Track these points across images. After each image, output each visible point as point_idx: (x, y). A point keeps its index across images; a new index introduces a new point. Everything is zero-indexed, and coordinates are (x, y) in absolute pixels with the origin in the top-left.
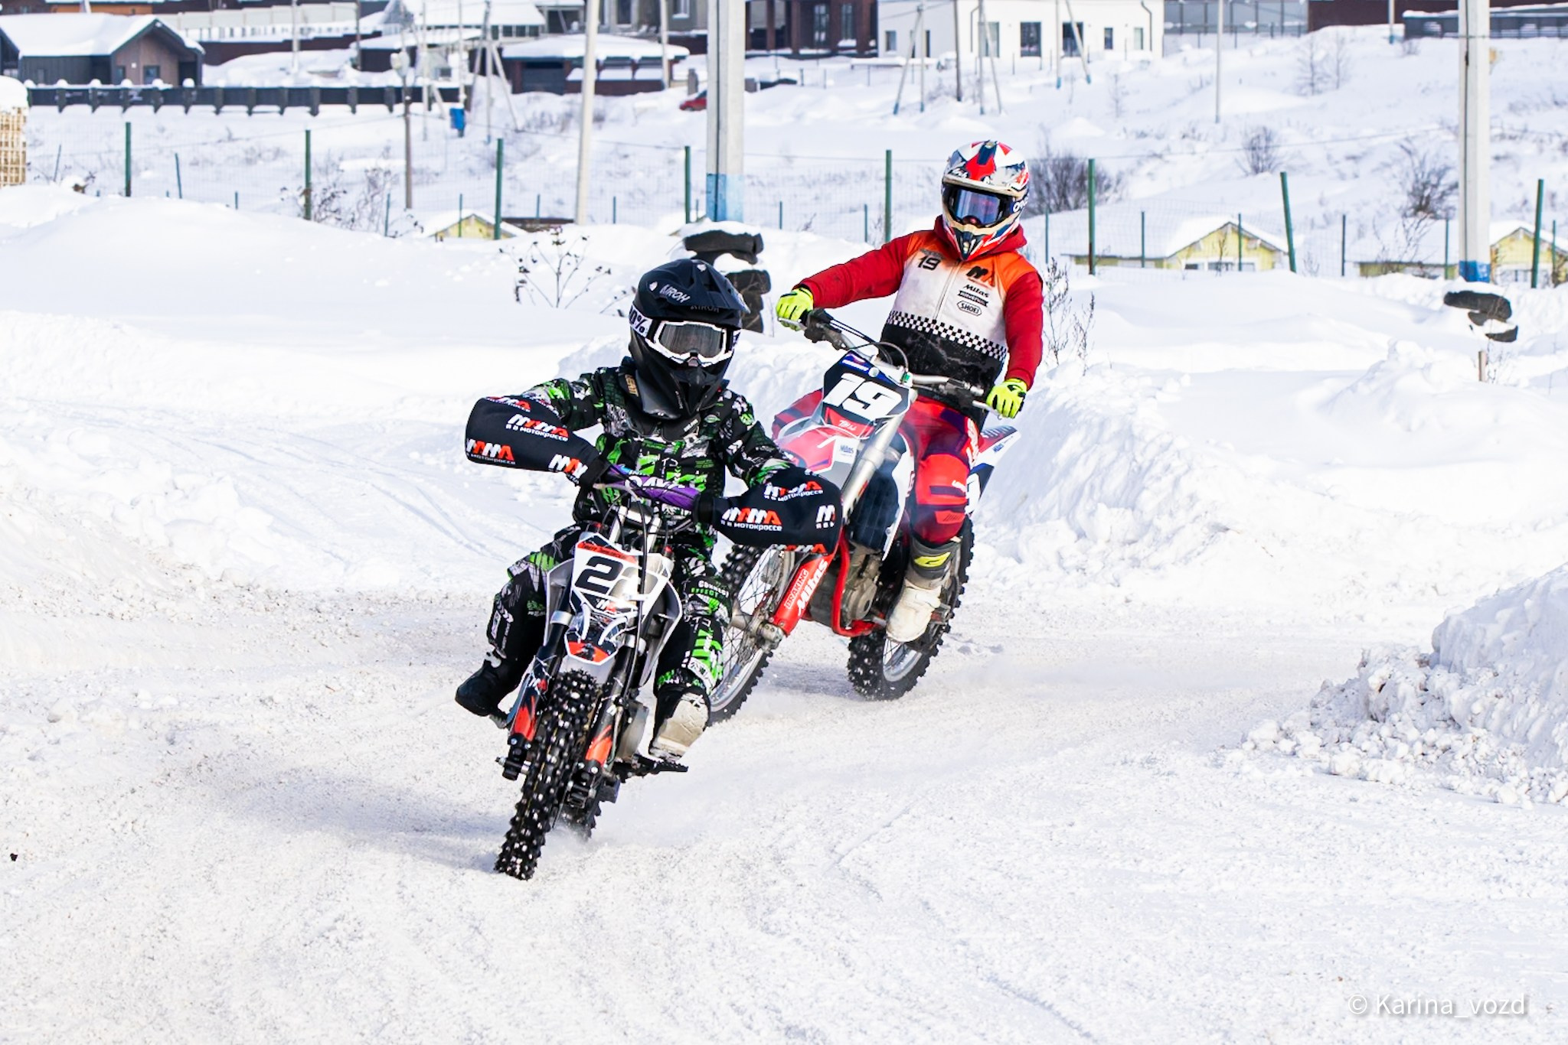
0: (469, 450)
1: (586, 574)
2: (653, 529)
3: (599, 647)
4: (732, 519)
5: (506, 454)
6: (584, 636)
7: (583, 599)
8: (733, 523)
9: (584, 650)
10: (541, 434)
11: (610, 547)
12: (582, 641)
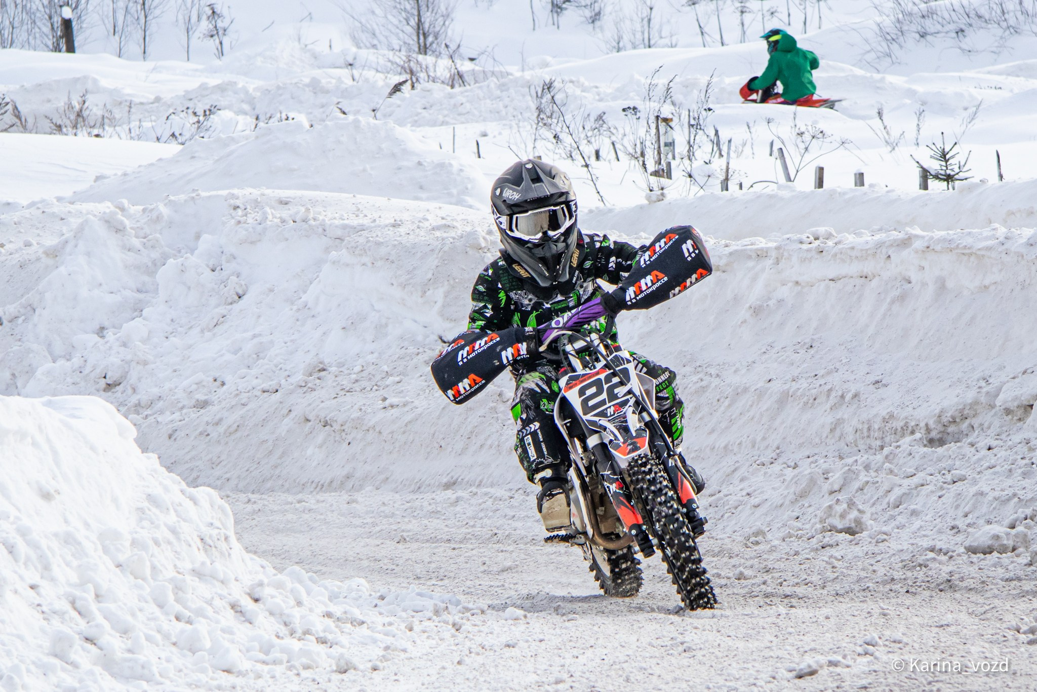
0: (452, 398)
1: (585, 403)
2: (596, 342)
3: (637, 437)
4: (633, 296)
5: (474, 380)
6: (622, 440)
7: (596, 419)
8: (635, 298)
9: (630, 447)
10: (482, 349)
11: (584, 375)
12: (624, 443)
